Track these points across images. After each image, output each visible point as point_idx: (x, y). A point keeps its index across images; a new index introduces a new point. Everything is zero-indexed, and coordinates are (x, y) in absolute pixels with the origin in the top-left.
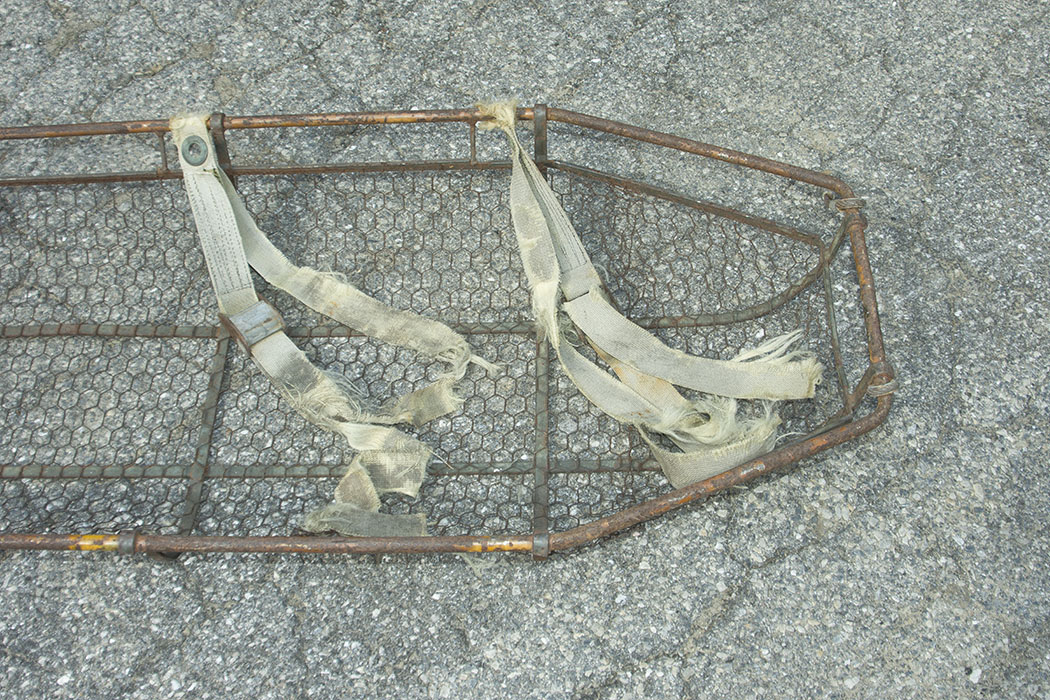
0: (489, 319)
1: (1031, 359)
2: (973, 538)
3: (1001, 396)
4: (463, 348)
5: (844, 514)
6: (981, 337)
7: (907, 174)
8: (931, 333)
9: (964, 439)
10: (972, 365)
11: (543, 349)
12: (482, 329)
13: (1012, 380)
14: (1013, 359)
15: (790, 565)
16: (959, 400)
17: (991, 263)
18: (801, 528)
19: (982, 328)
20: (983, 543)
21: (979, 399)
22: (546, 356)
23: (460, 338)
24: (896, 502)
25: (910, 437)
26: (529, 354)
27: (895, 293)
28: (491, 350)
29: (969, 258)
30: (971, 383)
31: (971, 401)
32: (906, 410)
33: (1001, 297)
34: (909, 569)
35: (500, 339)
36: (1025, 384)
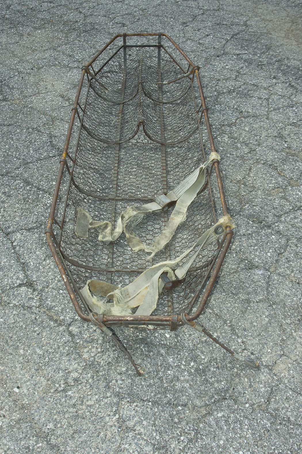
1: (155, 434)
2: (70, 398)
3: (135, 419)
5: (86, 356)
6: (167, 415)
7: (263, 398)
8: (168, 395)
9: (115, 401)
10: (151, 409)
13: (143, 425)
14: (155, 427)
16: (134, 402)
17: (210, 426)
18: (82, 342)
19: (171, 416)
20: (68, 401)
21: (134, 409)
24: (89, 373)
25: (117, 381)
27: (190, 385)
29: (212, 417)
30: (142, 407)
31: (133, 406)
32: (130, 381)
33: (190, 427)
34: (61, 374)
36: (141, 429)
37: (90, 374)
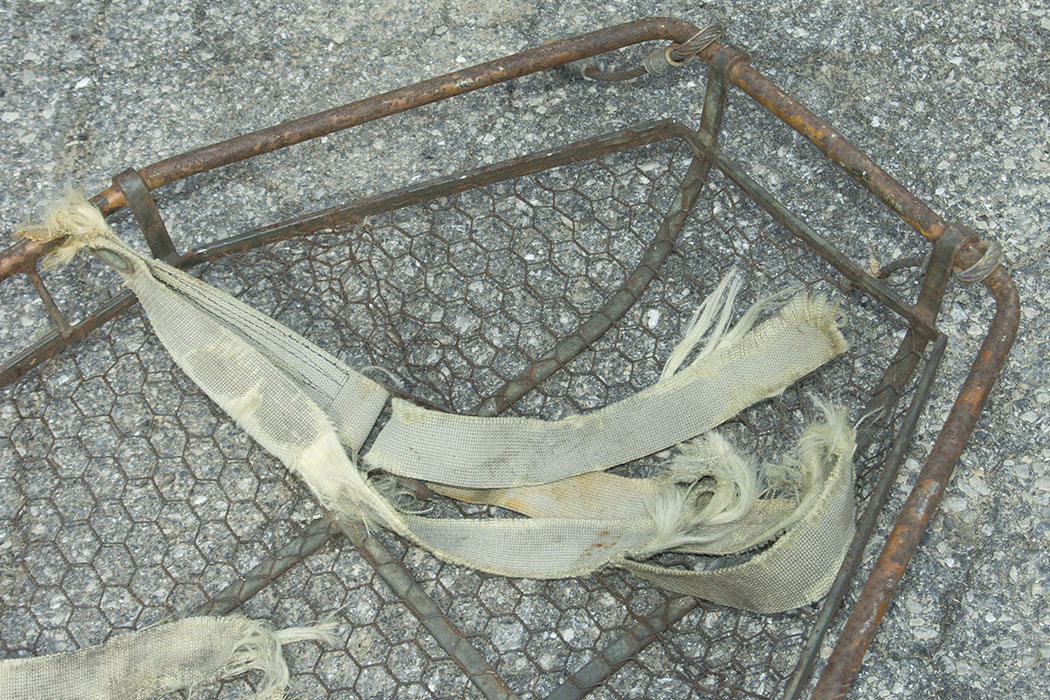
0: (249, 562)
1: (1015, 122)
3: (1022, 193)
4: (255, 634)
6: (930, 134)
9: (1031, 279)
10: (953, 178)
11: (375, 550)
12: (254, 584)
13: (1018, 164)
14: (994, 136)
15: (975, 612)
17: (856, 33)
18: (942, 547)
19: (922, 122)
21: (1001, 216)
22: (388, 557)
23: (236, 621)
24: (1025, 423)
26: (356, 573)
28: (293, 607)
29: (825, 42)
30: (973, 202)
31: (993, 225)
33: (908, 66)
35: (294, 579)
36: (1037, 159)
37: (1024, 418)
